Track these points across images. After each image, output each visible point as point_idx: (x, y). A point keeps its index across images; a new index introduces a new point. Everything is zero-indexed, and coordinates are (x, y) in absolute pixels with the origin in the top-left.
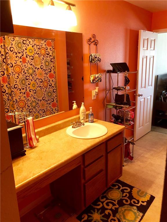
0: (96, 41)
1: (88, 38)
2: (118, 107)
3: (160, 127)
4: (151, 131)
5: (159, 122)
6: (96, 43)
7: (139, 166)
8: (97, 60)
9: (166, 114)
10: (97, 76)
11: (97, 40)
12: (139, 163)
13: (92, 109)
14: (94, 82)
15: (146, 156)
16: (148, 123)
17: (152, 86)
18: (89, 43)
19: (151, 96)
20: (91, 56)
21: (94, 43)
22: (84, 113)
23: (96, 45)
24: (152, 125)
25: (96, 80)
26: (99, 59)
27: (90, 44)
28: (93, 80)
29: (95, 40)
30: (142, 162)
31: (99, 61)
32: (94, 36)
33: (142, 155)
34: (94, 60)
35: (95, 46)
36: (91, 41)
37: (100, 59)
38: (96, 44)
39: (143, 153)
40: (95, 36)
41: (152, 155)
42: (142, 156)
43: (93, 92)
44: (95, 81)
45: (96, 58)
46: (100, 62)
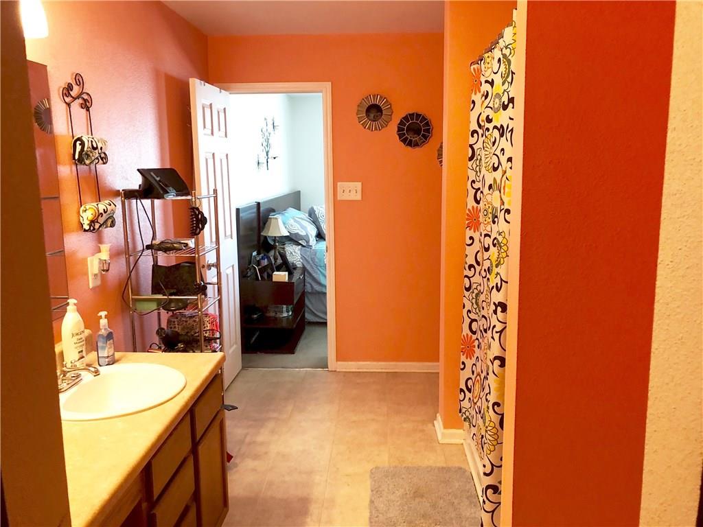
0: (85, 97)
1: (63, 85)
2: (173, 305)
3: (261, 352)
4: (244, 367)
5: (254, 339)
6: (85, 100)
7: (254, 470)
8: (97, 158)
9: (268, 315)
10: (102, 207)
11: (88, 94)
12: (250, 464)
13: (106, 317)
14: (94, 229)
15: (260, 438)
16: (235, 346)
17: (232, 238)
18: (68, 100)
19: (233, 266)
20: (78, 142)
21: (80, 101)
22: (79, 337)
23: (88, 110)
24: (242, 353)
25: (101, 220)
26: (103, 155)
27: (69, 105)
28: (92, 222)
29: (82, 93)
30: (256, 457)
31: (102, 159)
32: (79, 80)
33: (248, 439)
34: (88, 156)
35: (84, 111)
36: (71, 93)
37: (105, 153)
38: (86, 105)
39: (247, 434)
40: (81, 80)
41: (273, 432)
42: (250, 444)
43: (92, 261)
44: (97, 226)
45: (97, 151)
46: (104, 163)
